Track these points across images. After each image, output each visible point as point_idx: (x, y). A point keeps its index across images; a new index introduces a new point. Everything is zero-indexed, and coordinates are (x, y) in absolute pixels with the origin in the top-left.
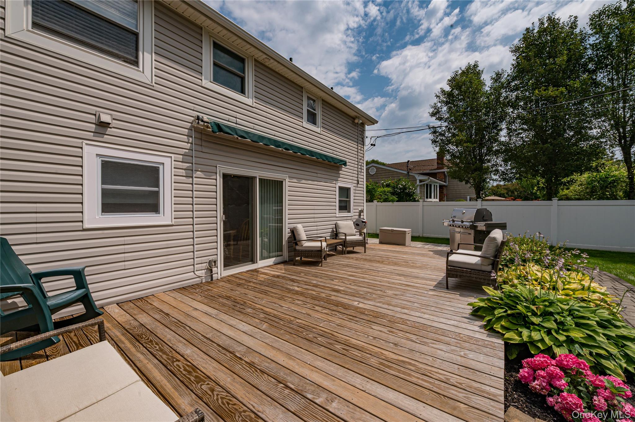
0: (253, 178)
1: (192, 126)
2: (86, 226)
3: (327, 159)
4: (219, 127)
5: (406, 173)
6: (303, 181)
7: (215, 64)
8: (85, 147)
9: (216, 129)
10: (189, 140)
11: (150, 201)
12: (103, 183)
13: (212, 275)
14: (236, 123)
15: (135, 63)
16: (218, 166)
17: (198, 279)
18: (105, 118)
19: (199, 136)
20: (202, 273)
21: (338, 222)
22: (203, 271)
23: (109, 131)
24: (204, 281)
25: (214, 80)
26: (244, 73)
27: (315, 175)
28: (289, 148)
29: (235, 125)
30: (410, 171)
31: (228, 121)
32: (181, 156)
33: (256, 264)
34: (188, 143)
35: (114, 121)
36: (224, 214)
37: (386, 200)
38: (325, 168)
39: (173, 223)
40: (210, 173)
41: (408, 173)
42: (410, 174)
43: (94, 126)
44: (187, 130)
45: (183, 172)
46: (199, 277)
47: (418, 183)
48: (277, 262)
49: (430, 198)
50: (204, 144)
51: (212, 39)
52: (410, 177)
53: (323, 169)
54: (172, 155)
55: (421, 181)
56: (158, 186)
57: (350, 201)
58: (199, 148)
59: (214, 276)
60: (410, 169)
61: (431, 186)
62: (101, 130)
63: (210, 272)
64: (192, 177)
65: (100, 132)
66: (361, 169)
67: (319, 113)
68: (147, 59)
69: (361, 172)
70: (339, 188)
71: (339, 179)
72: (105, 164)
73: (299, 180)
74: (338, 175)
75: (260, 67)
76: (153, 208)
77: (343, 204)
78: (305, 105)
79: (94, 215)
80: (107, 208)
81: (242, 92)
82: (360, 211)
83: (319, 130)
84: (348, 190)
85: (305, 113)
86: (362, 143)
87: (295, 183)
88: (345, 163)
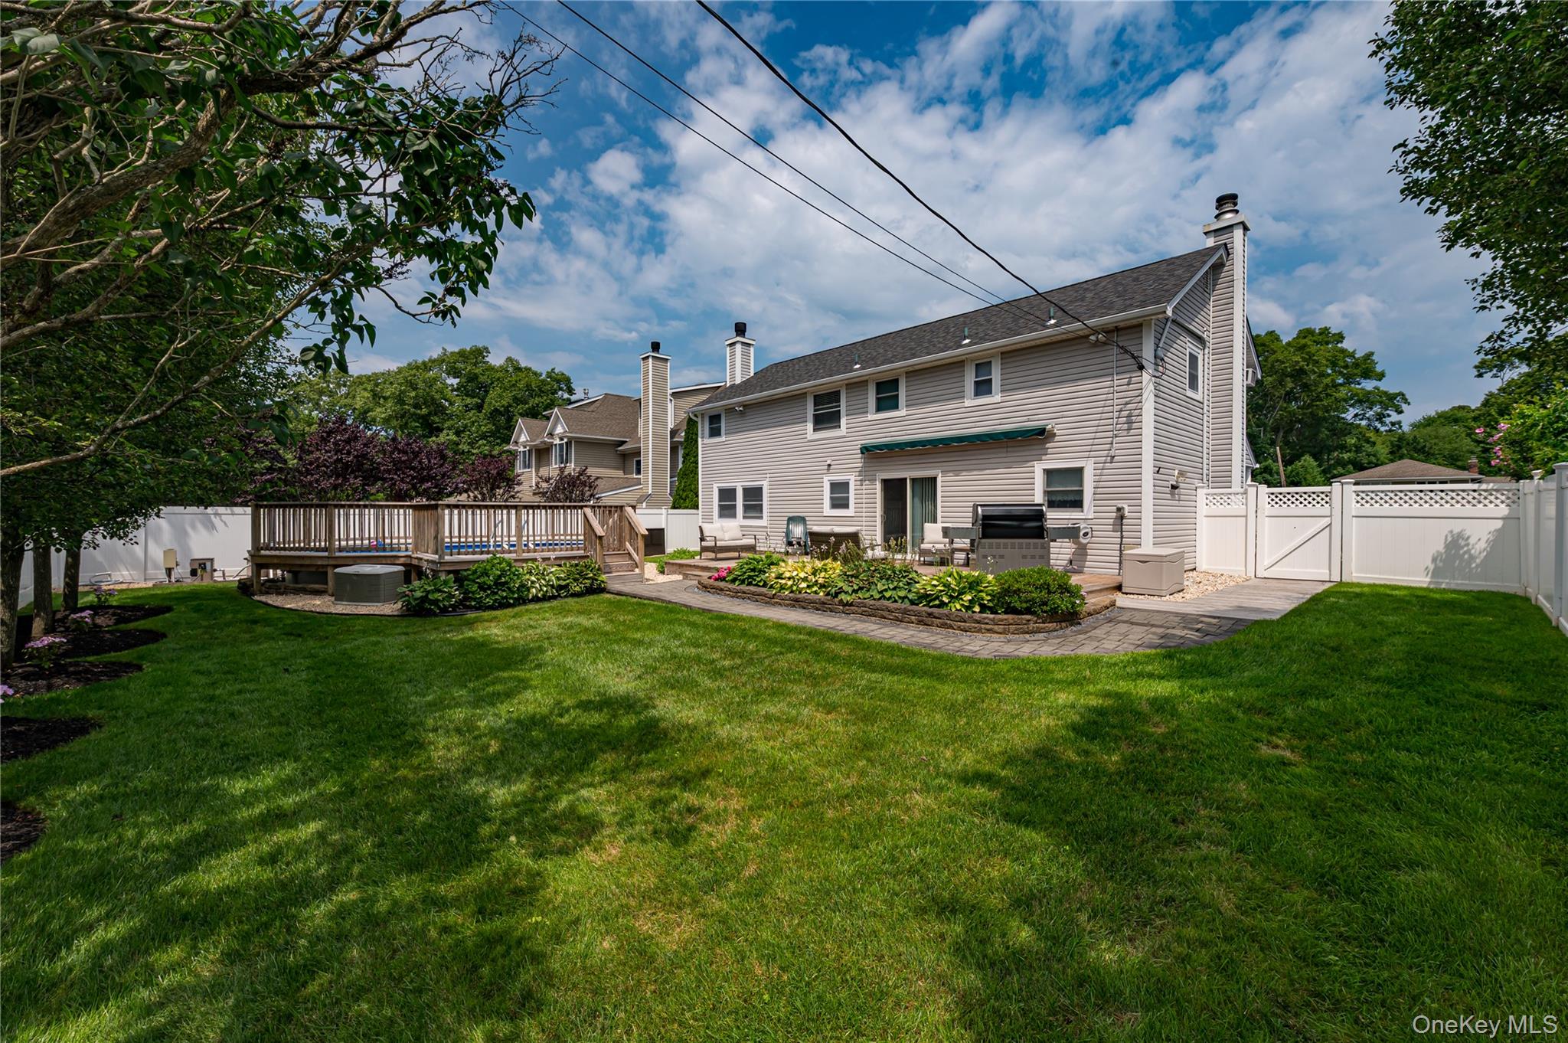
0: (907, 479)
1: (861, 451)
4: (866, 449)
7: (876, 398)
8: (825, 478)
9: (869, 450)
10: (861, 460)
11: (846, 502)
12: (831, 494)
14: (891, 437)
15: (839, 427)
16: (878, 474)
18: (829, 462)
19: (865, 456)
23: (832, 467)
25: (876, 411)
26: (898, 393)
31: (886, 437)
32: (858, 473)
34: (861, 463)
35: (833, 462)
38: (1007, 447)
39: (854, 515)
40: (873, 480)
43: (827, 467)
44: (859, 455)
45: (859, 483)
50: (869, 461)
51: (875, 382)
53: (1005, 450)
54: (854, 473)
56: (848, 493)
57: (1081, 491)
58: (866, 465)
62: (829, 468)
64: (863, 485)
65: (828, 470)
66: (1130, 423)
67: (996, 376)
68: (843, 421)
69: (1129, 429)
70: (1048, 473)
71: (1044, 457)
72: (832, 484)
73: (957, 473)
74: (1043, 452)
75: (913, 374)
76: (846, 506)
77: (1071, 498)
78: (970, 379)
79: (827, 510)
80: (833, 506)
81: (897, 407)
82: (1120, 509)
83: (996, 398)
84: (1082, 471)
85: (970, 388)
86: (1135, 367)
87: (951, 477)
88: (1042, 432)
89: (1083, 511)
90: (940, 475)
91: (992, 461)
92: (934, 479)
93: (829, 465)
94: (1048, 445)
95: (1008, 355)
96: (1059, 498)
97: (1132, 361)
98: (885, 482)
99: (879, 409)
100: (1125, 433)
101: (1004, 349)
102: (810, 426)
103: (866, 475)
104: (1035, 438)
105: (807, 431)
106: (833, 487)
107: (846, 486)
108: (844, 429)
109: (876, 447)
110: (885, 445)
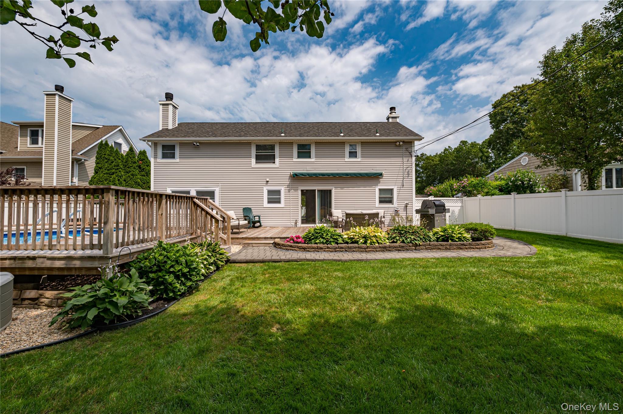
0: (315, 190)
1: (289, 176)
2: (264, 206)
4: (296, 175)
6: (345, 189)
7: (298, 152)
8: (264, 188)
9: (295, 176)
11: (278, 200)
12: (268, 196)
14: (307, 170)
15: (274, 163)
16: (299, 187)
17: (291, 225)
18: (268, 180)
19: (292, 178)
20: (293, 224)
23: (269, 183)
24: (293, 226)
25: (297, 158)
26: (310, 150)
28: (330, 175)
31: (303, 170)
32: (287, 186)
33: (316, 225)
34: (289, 181)
35: (270, 180)
36: (302, 204)
39: (284, 207)
40: (296, 190)
43: (266, 182)
44: (288, 178)
45: (287, 191)
50: (294, 181)
51: (297, 144)
54: (284, 186)
56: (280, 196)
57: (393, 197)
58: (292, 182)
59: (297, 225)
64: (290, 192)
65: (267, 184)
66: (408, 174)
67: (359, 150)
68: (277, 160)
69: (408, 176)
70: (380, 190)
71: (379, 184)
72: (268, 191)
73: (342, 188)
74: (378, 182)
75: (318, 144)
76: (279, 202)
77: (387, 199)
78: (347, 150)
79: (266, 204)
80: (269, 202)
81: (310, 157)
82: (406, 204)
83: (359, 160)
84: (391, 190)
85: (347, 154)
86: (410, 156)
87: (339, 190)
88: (381, 174)
89: (393, 204)
90: (334, 189)
91: (358, 184)
92: (330, 191)
93: (268, 181)
94: (380, 180)
95: (364, 144)
96: (383, 200)
97: (409, 154)
98: (302, 191)
99: (299, 157)
100: (407, 178)
101: (363, 141)
102: (253, 160)
103: (290, 188)
104: (376, 177)
105: (252, 163)
106: (270, 192)
107: (278, 192)
108: (277, 164)
109: (302, 174)
110: (307, 174)
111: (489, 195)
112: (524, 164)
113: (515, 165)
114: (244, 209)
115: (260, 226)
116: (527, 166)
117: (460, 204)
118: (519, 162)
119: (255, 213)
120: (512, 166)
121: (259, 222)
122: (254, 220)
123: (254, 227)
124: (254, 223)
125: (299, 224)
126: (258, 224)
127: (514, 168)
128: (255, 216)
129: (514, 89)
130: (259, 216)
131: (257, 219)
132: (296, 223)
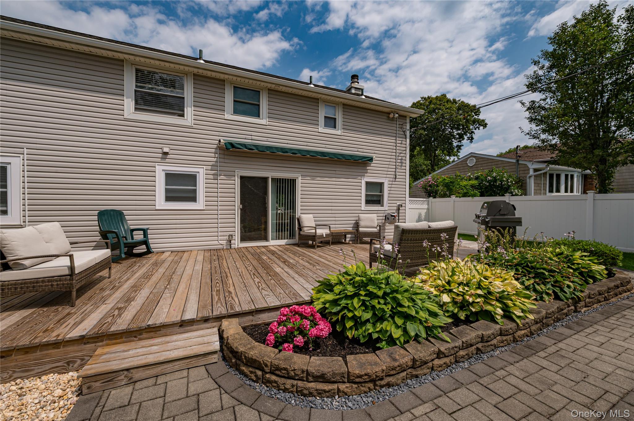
0: (265, 179)
1: (217, 147)
2: (157, 208)
3: (344, 157)
4: (232, 145)
5: (514, 161)
6: (318, 179)
7: (234, 101)
8: (157, 167)
9: (229, 146)
10: (215, 156)
11: (191, 195)
12: (167, 185)
13: (231, 245)
14: (252, 140)
15: (183, 115)
16: (236, 171)
17: (221, 246)
18: (166, 150)
19: (222, 152)
20: (224, 242)
21: (360, 215)
22: (225, 241)
23: (169, 156)
24: (225, 248)
25: (234, 113)
26: (259, 102)
27: (334, 172)
28: (296, 152)
29: (251, 141)
30: (520, 158)
31: (245, 139)
32: (210, 167)
33: (268, 242)
34: (215, 158)
35: (171, 151)
36: (241, 204)
37: (465, 195)
38: (346, 165)
39: (204, 209)
40: (231, 176)
41: (518, 161)
42: (520, 162)
43: (161, 155)
44: (214, 150)
45: (212, 177)
46: (222, 245)
47: (531, 172)
48: (288, 243)
49: (558, 191)
50: (226, 157)
51: (233, 85)
52: (520, 166)
53: (345, 167)
54: (204, 167)
55: (536, 170)
56: (196, 186)
57: (383, 195)
58: (222, 160)
59: (232, 245)
60: (520, 156)
61: (558, 176)
62: (164, 156)
63: (229, 242)
64: (217, 180)
65: (163, 158)
66: (402, 163)
67: (339, 117)
68: (189, 111)
69: (401, 166)
70: (367, 183)
71: (366, 175)
72: (168, 175)
73: (313, 177)
74: (365, 171)
75: (274, 92)
76: (193, 199)
77: (375, 199)
78: (322, 113)
79: (161, 202)
80: (168, 199)
81: (258, 116)
82: (399, 205)
83: (339, 132)
84: (381, 185)
85: (322, 120)
86: (404, 136)
87: (308, 180)
88: (371, 159)
89: (382, 206)
90: (300, 178)
91: (337, 172)
92: (292, 182)
93: (166, 154)
94: (368, 168)
95: (346, 107)
96: (371, 199)
97: (402, 133)
98: (242, 178)
99: (236, 112)
102: (129, 104)
103: (220, 170)
104: (363, 163)
105: (125, 108)
106: (170, 177)
107: (192, 178)
108: (189, 119)
109: (245, 145)
110: (255, 146)
111: (469, 196)
112: (471, 165)
113: (460, 166)
114: (102, 214)
115: (149, 251)
116: (473, 167)
117: (426, 207)
118: (465, 162)
119: (132, 221)
120: (457, 166)
121: (145, 242)
122: (130, 240)
123: (130, 255)
124: (132, 246)
125: (237, 243)
126: (142, 249)
127: (458, 169)
128: (133, 230)
129: (421, 99)
130: (145, 231)
131: (138, 236)
132: (230, 241)
